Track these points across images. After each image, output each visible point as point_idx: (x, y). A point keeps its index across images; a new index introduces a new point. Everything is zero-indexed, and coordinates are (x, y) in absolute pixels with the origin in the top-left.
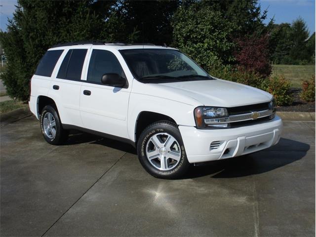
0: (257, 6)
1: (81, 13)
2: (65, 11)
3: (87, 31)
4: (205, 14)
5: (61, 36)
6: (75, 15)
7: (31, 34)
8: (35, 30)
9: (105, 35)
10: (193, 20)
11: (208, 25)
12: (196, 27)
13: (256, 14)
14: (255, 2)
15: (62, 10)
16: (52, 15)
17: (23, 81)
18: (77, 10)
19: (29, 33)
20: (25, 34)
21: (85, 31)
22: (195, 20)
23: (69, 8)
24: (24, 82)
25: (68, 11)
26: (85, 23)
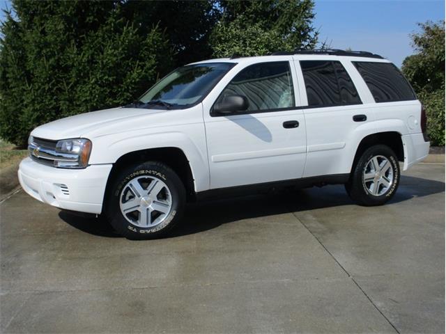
0: (310, 26)
1: (112, 25)
2: (90, 20)
3: (123, 49)
4: (254, 34)
5: (84, 54)
6: (102, 27)
7: (44, 51)
8: (53, 46)
9: (145, 56)
10: (239, 40)
11: (262, 48)
12: (245, 50)
13: (304, 37)
14: (308, 21)
15: (86, 19)
16: (72, 26)
17: (32, 116)
18: (106, 20)
19: (41, 49)
20: (36, 51)
21: (120, 49)
22: (242, 41)
23: (95, 17)
24: (34, 117)
25: (94, 22)
26: (122, 39)
